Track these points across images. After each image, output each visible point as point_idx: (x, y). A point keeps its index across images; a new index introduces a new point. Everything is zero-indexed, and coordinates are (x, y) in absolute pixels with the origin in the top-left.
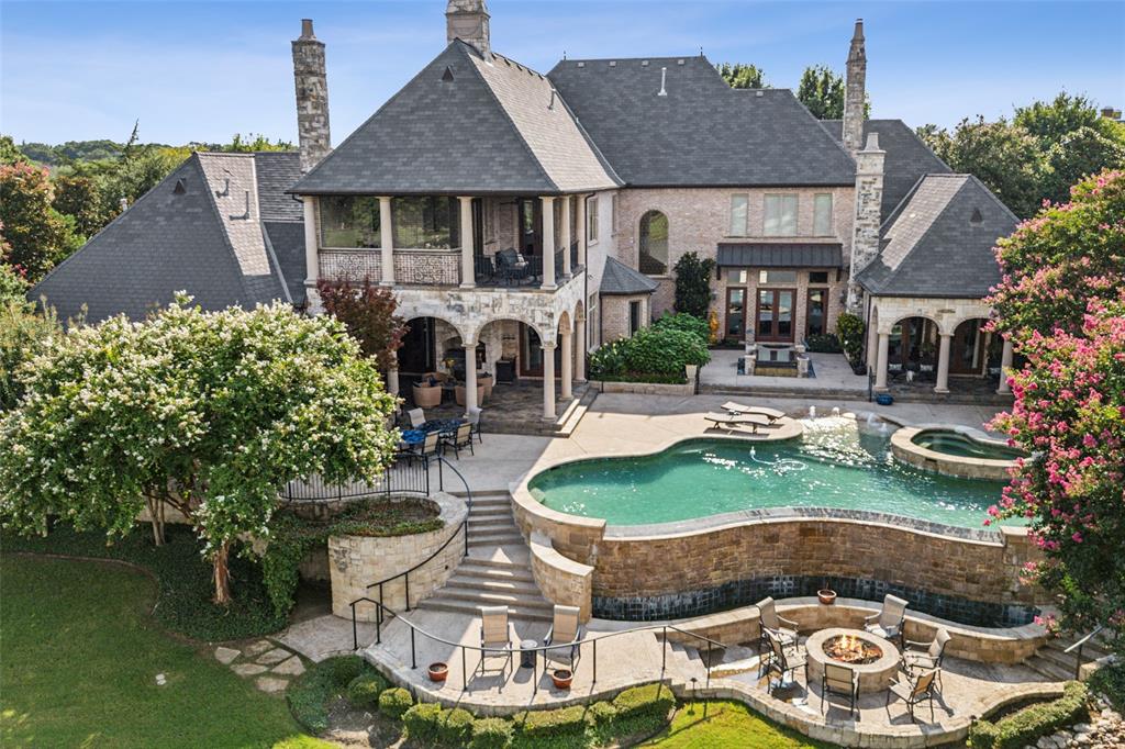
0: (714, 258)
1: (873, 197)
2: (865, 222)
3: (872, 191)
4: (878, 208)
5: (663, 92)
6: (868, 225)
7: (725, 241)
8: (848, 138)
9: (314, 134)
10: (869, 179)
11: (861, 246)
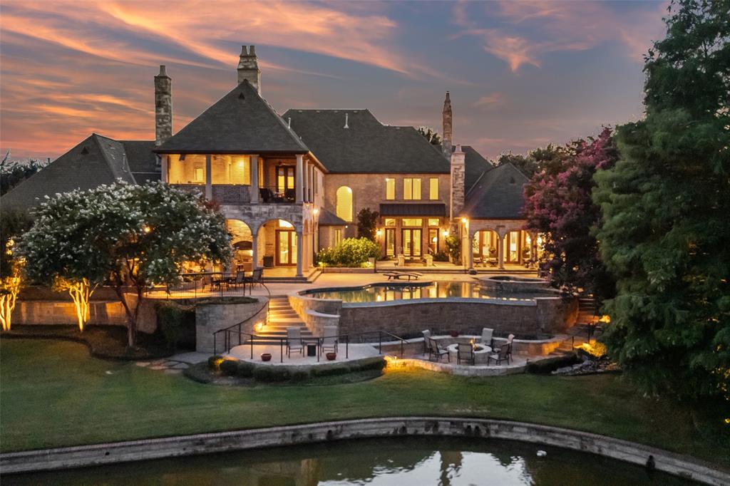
0: (378, 211)
1: (460, 176)
2: (457, 189)
3: (460, 173)
4: (462, 182)
5: (346, 126)
6: (458, 191)
7: (384, 203)
8: (445, 151)
9: (164, 125)
10: (458, 167)
11: (455, 202)
